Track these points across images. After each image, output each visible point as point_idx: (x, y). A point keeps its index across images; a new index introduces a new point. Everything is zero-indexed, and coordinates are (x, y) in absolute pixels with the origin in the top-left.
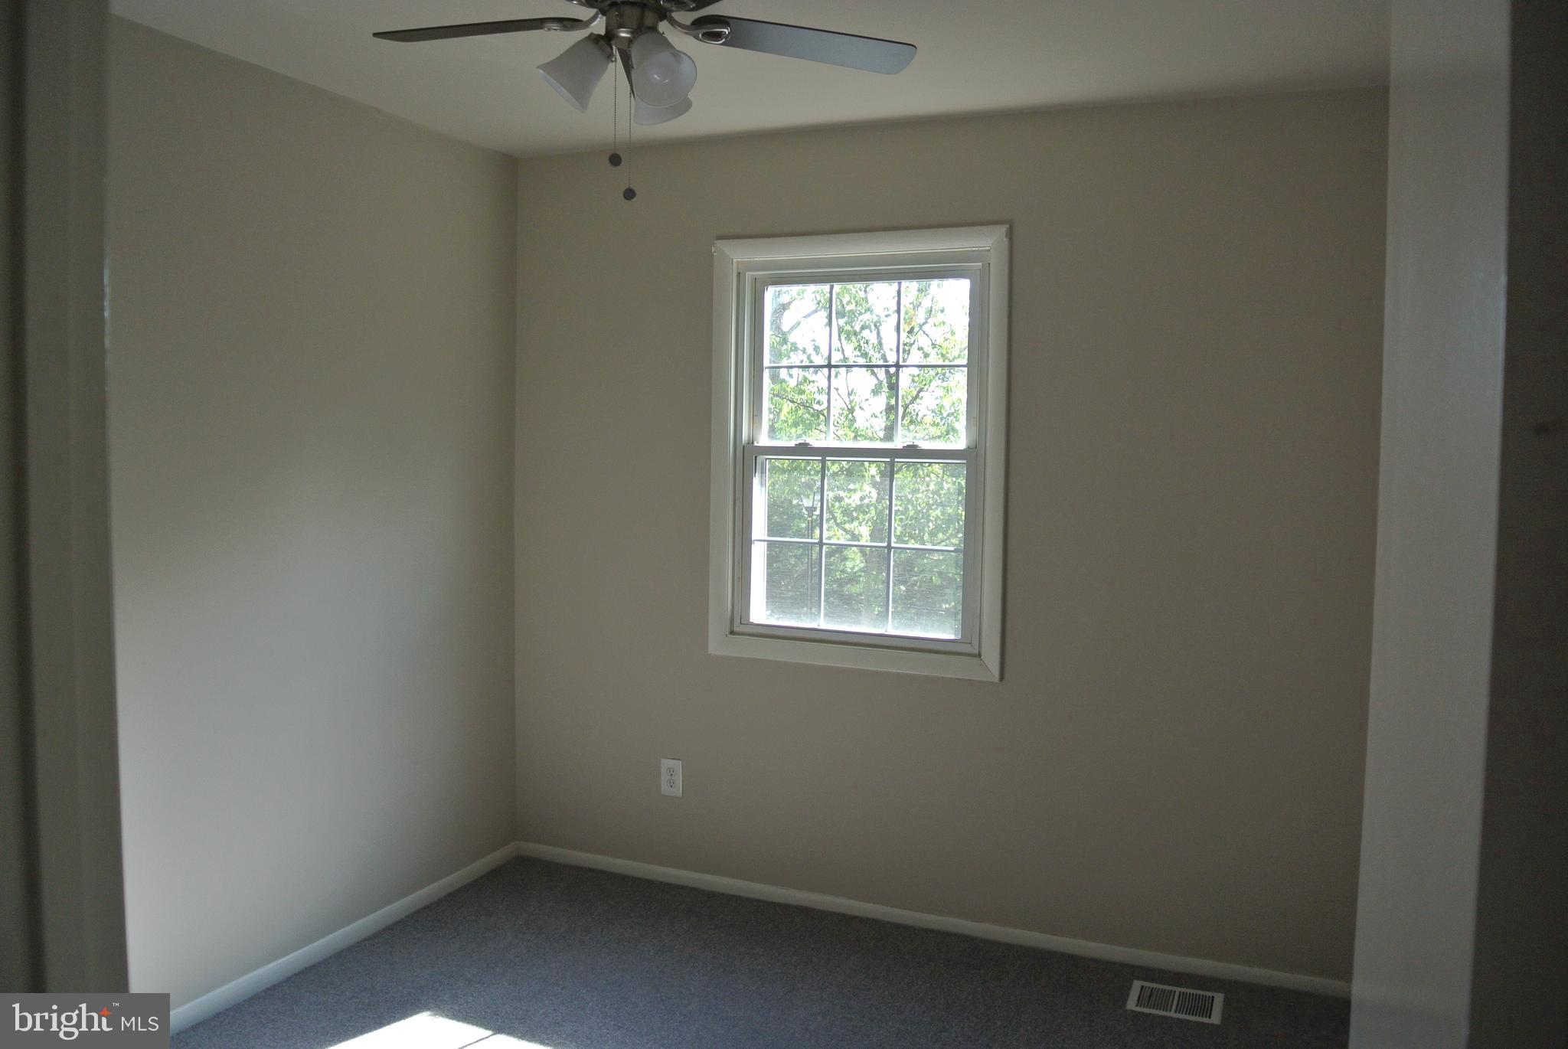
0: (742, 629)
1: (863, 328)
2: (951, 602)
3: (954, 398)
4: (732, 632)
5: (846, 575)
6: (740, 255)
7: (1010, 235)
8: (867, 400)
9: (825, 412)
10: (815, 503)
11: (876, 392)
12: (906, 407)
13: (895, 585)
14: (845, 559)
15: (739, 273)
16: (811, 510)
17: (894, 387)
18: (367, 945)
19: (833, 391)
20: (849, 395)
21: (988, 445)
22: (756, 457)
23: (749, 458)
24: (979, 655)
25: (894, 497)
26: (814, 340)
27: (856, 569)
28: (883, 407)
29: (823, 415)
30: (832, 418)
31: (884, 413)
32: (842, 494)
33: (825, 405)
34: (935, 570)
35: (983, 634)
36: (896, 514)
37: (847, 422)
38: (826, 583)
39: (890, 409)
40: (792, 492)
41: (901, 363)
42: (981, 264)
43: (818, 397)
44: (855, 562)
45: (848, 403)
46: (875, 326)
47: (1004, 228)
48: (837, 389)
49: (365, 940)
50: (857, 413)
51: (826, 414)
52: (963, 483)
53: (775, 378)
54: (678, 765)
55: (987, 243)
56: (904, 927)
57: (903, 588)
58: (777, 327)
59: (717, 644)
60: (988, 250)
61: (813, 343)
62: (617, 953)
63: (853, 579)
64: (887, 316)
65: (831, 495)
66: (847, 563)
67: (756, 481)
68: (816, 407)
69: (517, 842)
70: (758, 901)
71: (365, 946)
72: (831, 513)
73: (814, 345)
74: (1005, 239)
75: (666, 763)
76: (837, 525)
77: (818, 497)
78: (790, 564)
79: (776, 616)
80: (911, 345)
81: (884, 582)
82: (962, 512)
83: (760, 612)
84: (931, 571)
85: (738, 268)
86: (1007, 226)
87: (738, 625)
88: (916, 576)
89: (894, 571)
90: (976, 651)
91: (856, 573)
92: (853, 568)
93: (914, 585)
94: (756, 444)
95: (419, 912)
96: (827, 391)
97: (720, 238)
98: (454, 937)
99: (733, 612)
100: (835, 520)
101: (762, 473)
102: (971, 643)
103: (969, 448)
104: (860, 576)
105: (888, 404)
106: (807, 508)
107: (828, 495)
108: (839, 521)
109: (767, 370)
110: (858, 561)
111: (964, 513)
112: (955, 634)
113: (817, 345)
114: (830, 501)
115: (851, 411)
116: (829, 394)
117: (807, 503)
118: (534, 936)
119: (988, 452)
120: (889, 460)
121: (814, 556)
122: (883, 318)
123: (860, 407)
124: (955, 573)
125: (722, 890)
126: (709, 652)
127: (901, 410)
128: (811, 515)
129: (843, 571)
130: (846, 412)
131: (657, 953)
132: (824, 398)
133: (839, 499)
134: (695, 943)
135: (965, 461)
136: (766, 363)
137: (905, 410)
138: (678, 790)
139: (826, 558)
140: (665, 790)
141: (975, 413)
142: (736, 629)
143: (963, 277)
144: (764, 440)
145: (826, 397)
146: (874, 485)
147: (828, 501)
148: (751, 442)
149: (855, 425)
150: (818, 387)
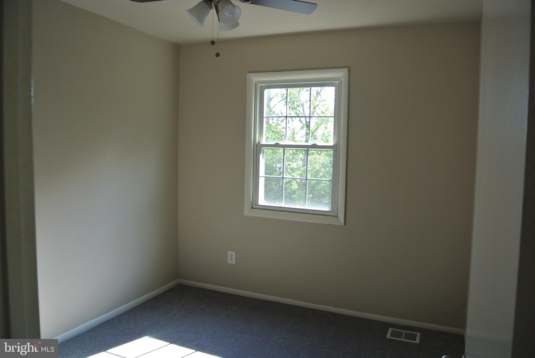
0: (256, 207)
1: (298, 106)
2: (327, 200)
3: (329, 130)
4: (252, 208)
5: (292, 191)
6: (256, 78)
7: (349, 72)
8: (299, 131)
9: (285, 135)
10: (281, 166)
11: (302, 128)
12: (312, 133)
13: (308, 194)
14: (292, 185)
15: (256, 85)
16: (280, 168)
17: (308, 126)
18: (127, 313)
19: (288, 128)
20: (293, 129)
21: (341, 144)
22: (261, 148)
23: (258, 148)
24: (337, 216)
25: (308, 164)
26: (281, 110)
27: (295, 188)
28: (305, 133)
29: (284, 136)
30: (287, 137)
31: (305, 136)
32: (290, 163)
33: (285, 133)
34: (322, 189)
35: (339, 210)
36: (309, 171)
37: (292, 138)
38: (285, 193)
39: (307, 134)
40: (273, 162)
41: (311, 116)
42: (339, 82)
43: (282, 130)
44: (295, 186)
45: (293, 132)
46: (302, 106)
47: (347, 69)
48: (289, 127)
49: (126, 312)
50: (296, 135)
51: (285, 136)
52: (332, 159)
53: (268, 123)
54: (233, 253)
55: (341, 74)
56: (310, 309)
57: (311, 195)
58: (268, 106)
59: (247, 212)
60: (341, 77)
61: (281, 111)
62: (212, 317)
63: (294, 192)
64: (306, 102)
65: (287, 163)
66: (292, 186)
67: (261, 156)
68: (282, 133)
69: (178, 279)
70: (261, 300)
71: (126, 314)
72: (287, 169)
73: (281, 112)
74: (347, 73)
75: (229, 253)
76: (289, 173)
77: (282, 164)
78: (272, 187)
79: (267, 203)
80: (314, 112)
81: (305, 193)
82: (331, 169)
83: (262, 201)
84: (321, 190)
85: (255, 83)
86: (348, 68)
87: (254, 206)
88: (315, 191)
89: (308, 189)
90: (336, 215)
91: (295, 190)
92: (294, 188)
93: (314, 194)
94: (261, 143)
95: (145, 303)
96: (285, 128)
97: (249, 72)
98: (157, 311)
99: (253, 201)
100: (288, 172)
101: (263, 153)
102: (334, 212)
103: (334, 145)
104: (296, 191)
105: (306, 132)
106: (279, 168)
107: (286, 164)
108: (289, 172)
109: (265, 118)
110: (296, 186)
111: (332, 170)
112: (329, 209)
113: (282, 112)
114: (286, 165)
115: (294, 134)
116: (286, 129)
117: (279, 166)
118: (184, 311)
119: (341, 146)
120: (306, 149)
121: (281, 184)
122: (305, 103)
123: (297, 134)
124: (329, 191)
125: (248, 296)
126: (245, 215)
127: (311, 134)
128: (280, 170)
129: (291, 189)
130: (292, 135)
131: (226, 317)
132: (284, 130)
133: (289, 165)
134: (239, 314)
135: (333, 150)
136: (265, 116)
137: (312, 134)
138: (234, 262)
139: (285, 185)
140: (229, 262)
141: (336, 133)
142: (254, 207)
143: (333, 86)
144: (263, 142)
145: (285, 130)
146: (302, 160)
147: (285, 165)
148: (259, 143)
149: (295, 139)
150: (282, 127)
